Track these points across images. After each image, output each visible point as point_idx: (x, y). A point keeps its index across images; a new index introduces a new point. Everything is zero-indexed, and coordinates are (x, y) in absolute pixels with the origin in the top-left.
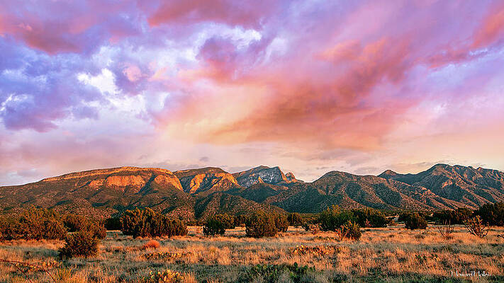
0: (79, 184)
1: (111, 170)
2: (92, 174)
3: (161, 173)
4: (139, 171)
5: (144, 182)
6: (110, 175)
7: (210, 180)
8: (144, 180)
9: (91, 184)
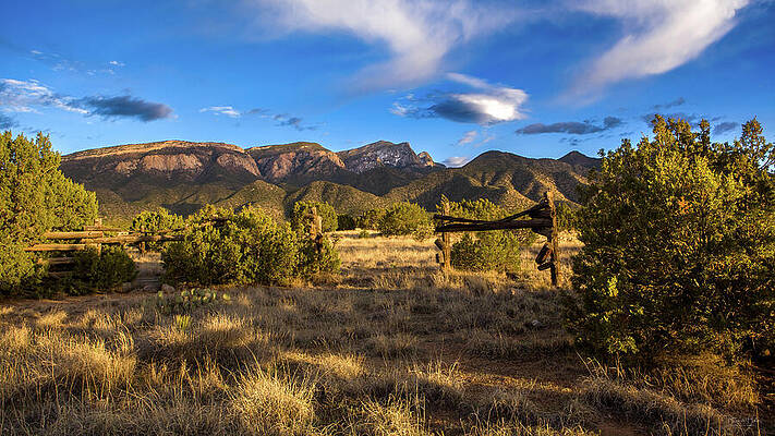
0: (99, 167)
1: (149, 145)
2: (120, 153)
3: (227, 151)
4: (193, 148)
5: (200, 164)
6: (147, 154)
7: (303, 161)
8: (201, 161)
9: (119, 167)
